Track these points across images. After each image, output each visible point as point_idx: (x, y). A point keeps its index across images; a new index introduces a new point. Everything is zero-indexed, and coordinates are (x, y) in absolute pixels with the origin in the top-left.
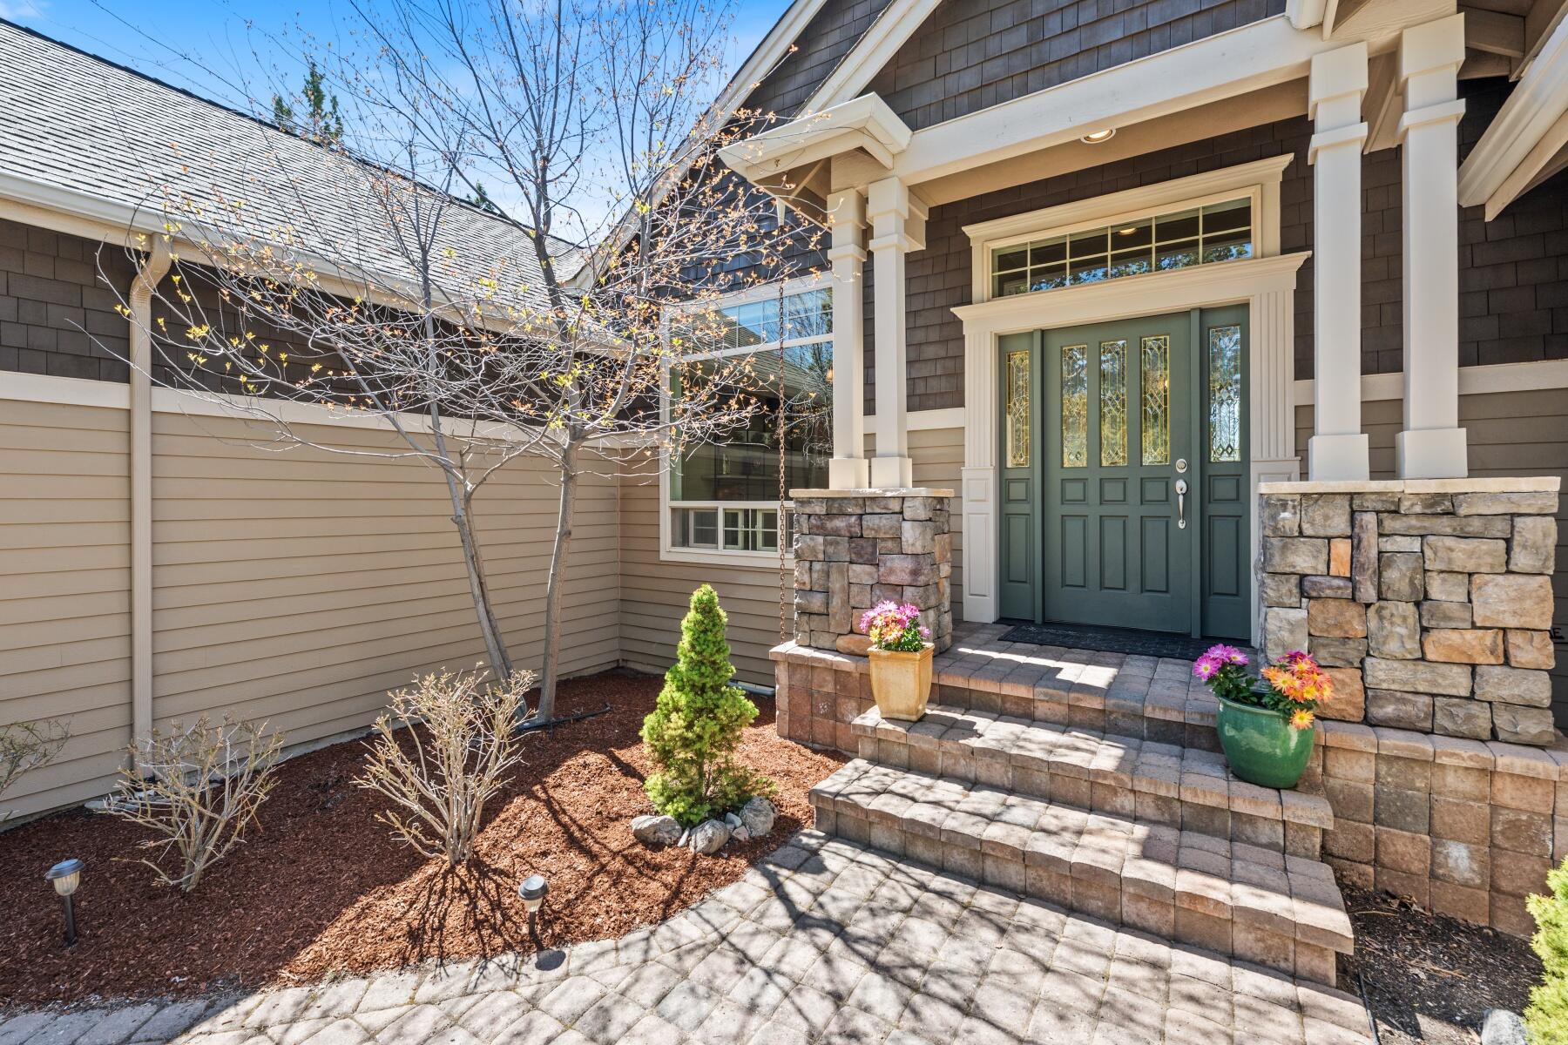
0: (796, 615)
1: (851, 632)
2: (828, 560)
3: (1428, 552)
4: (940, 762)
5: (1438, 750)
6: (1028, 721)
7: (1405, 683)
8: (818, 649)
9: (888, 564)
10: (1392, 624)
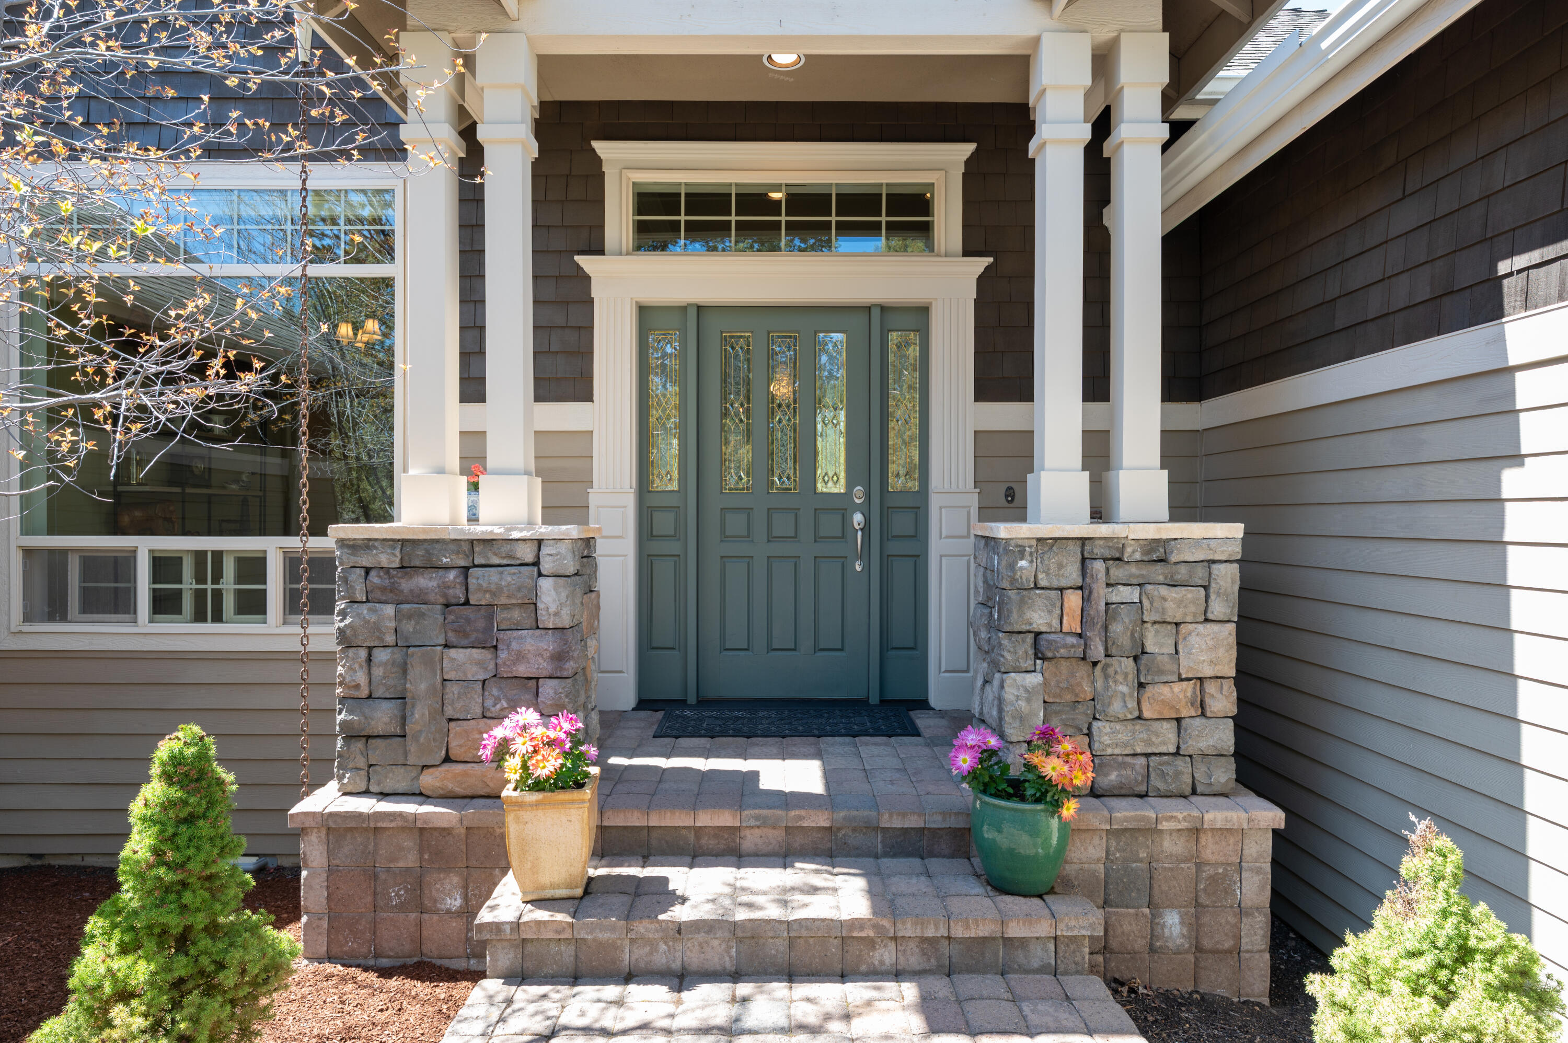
0: (339, 743)
1: (447, 759)
2: (403, 645)
3: (1146, 603)
4: (627, 957)
5: (1160, 816)
6: (734, 859)
7: (1126, 745)
8: (383, 796)
9: (515, 646)
10: (1115, 682)
